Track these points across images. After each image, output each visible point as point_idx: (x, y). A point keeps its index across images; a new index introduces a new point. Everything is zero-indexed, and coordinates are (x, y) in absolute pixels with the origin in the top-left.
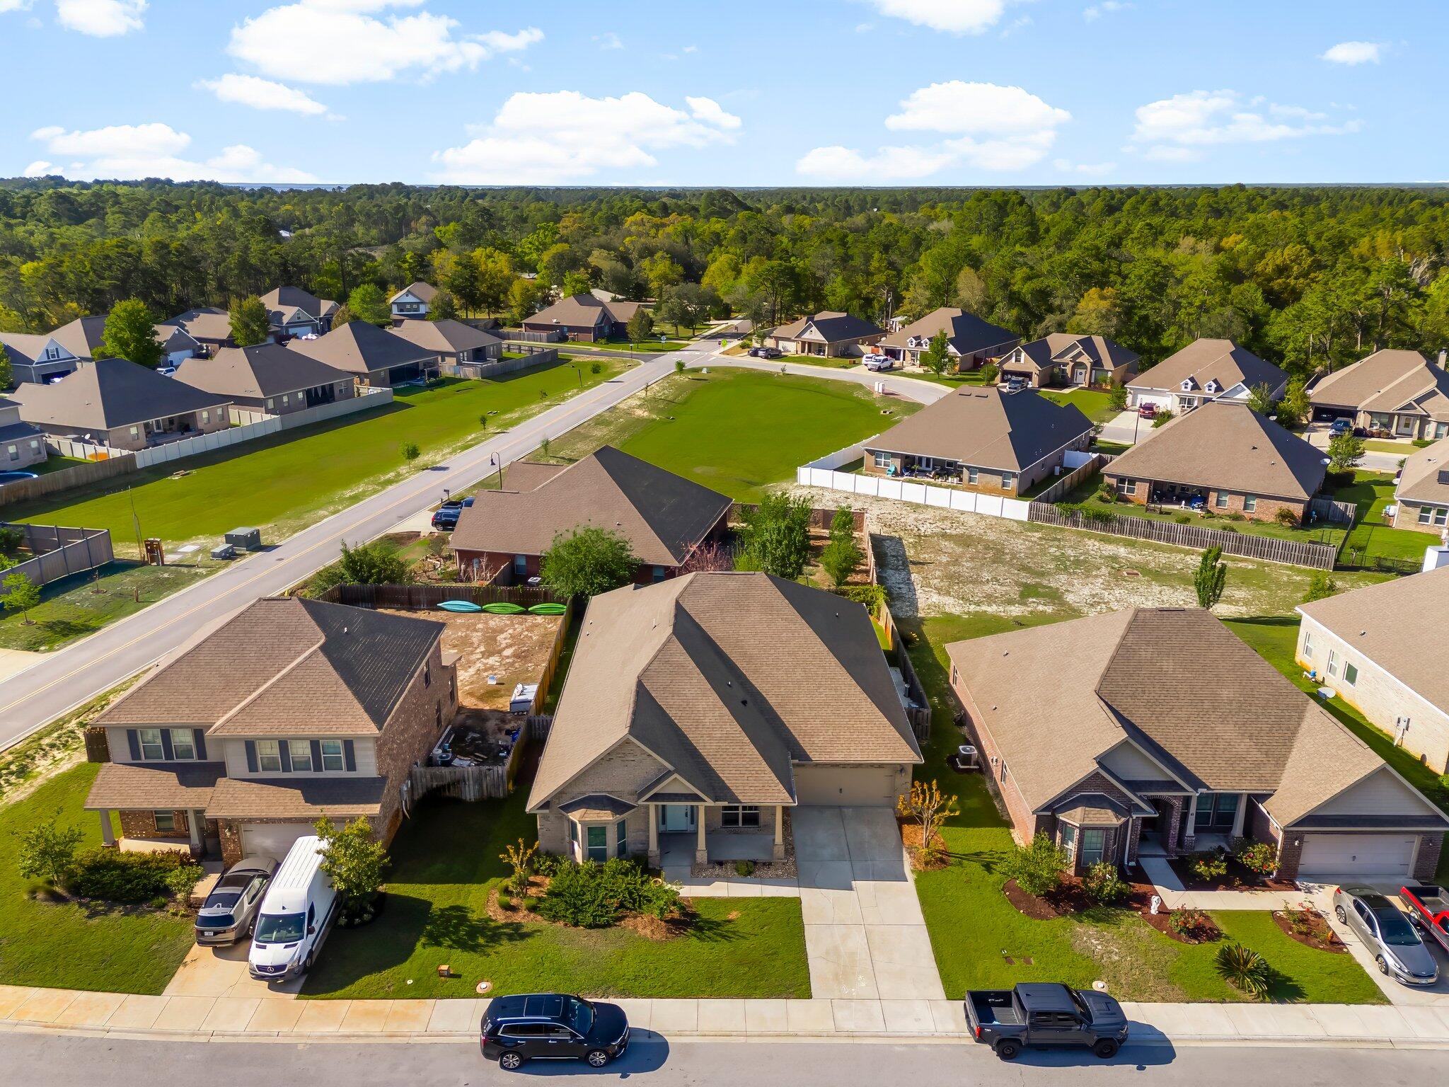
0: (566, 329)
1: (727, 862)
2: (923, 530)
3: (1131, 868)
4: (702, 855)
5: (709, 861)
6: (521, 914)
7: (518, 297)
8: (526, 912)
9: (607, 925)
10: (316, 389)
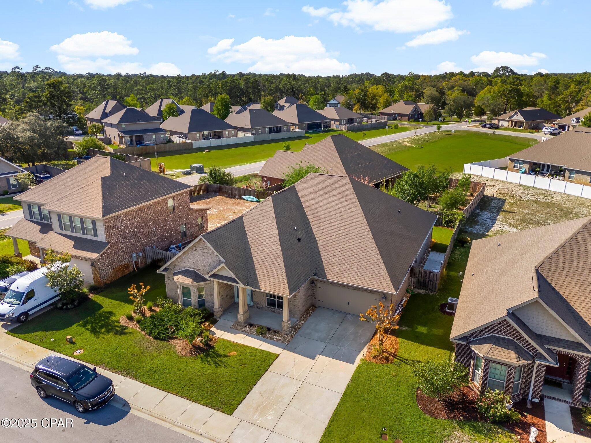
0: (397, 115)
1: (255, 325)
2: (523, 198)
3: (533, 403)
4: (241, 317)
5: (245, 323)
6: (132, 323)
7: (382, 103)
8: (135, 323)
9: (164, 340)
10: (274, 127)
